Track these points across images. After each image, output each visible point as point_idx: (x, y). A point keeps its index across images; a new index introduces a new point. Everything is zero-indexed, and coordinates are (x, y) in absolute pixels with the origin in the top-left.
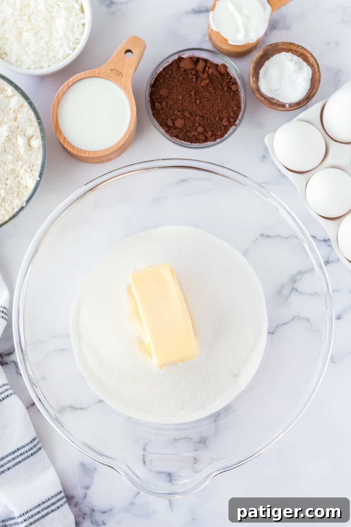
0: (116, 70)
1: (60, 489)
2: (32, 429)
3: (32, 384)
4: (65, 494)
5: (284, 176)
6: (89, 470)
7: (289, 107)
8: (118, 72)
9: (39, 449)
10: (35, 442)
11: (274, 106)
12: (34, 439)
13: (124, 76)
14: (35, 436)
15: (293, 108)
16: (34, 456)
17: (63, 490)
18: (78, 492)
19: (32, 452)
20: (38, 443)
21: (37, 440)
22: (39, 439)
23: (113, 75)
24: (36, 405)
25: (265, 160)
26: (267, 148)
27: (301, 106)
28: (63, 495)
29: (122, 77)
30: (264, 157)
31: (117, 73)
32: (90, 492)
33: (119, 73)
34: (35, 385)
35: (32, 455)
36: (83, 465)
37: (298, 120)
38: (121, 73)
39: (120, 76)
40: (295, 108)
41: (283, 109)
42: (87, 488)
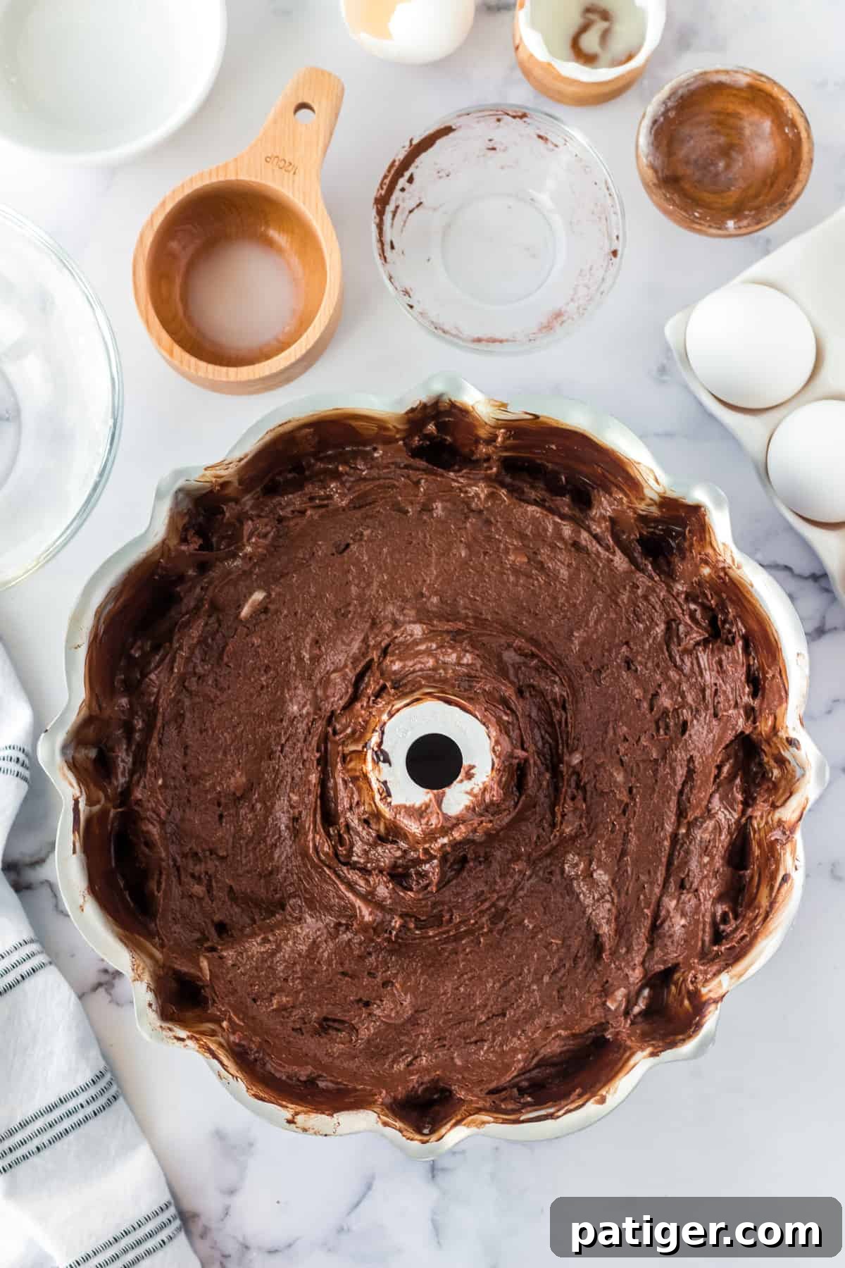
0: (277, 157)
1: (166, 1197)
2: (95, 1052)
4: (177, 1207)
6: (235, 1147)
7: (736, 228)
9: (111, 1100)
10: (102, 1083)
11: (697, 227)
12: (101, 1075)
13: (300, 171)
14: (101, 1068)
15: (743, 231)
16: (100, 1116)
17: (172, 1201)
18: (208, 1203)
19: (95, 1106)
20: (110, 1083)
21: (108, 1077)
22: (113, 1074)
23: (273, 172)
25: (665, 378)
26: (669, 349)
27: (764, 224)
28: (172, 1211)
29: (294, 174)
30: (663, 370)
31: (282, 164)
32: (237, 1202)
33: (287, 164)
35: (95, 1114)
36: (220, 1135)
37: (744, 282)
38: (290, 164)
39: (289, 171)
40: (750, 229)
41: (720, 232)
42: (232, 1192)
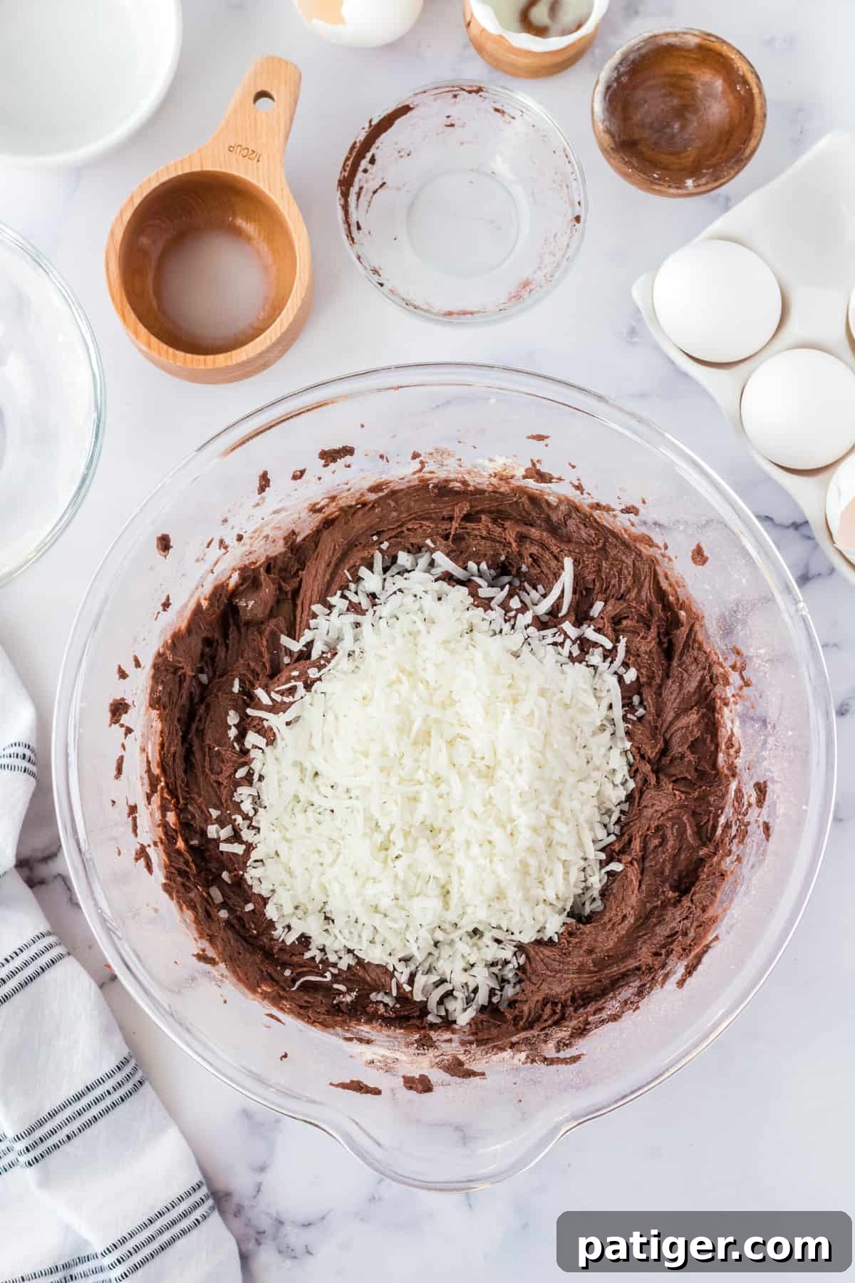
0: (240, 146)
1: (197, 1177)
2: (118, 1039)
3: (109, 931)
4: (209, 1187)
5: (685, 375)
6: (262, 1125)
7: (695, 187)
8: (246, 151)
9: (138, 1084)
10: (127, 1069)
11: (657, 187)
12: (125, 1062)
13: (264, 158)
14: (126, 1054)
15: (702, 189)
16: (127, 1102)
17: (204, 1181)
18: (239, 1181)
19: (121, 1092)
20: (135, 1069)
21: (132, 1063)
22: (138, 1061)
23: (237, 160)
24: (119, 981)
25: (636, 339)
26: (638, 311)
27: (723, 181)
28: (204, 1190)
29: (258, 161)
30: (633, 332)
31: (245, 153)
32: (268, 1178)
33: (250, 152)
34: (115, 933)
35: (123, 1100)
36: (246, 1114)
38: (253, 152)
39: (252, 159)
40: (709, 187)
41: (680, 191)
42: (262, 1169)
